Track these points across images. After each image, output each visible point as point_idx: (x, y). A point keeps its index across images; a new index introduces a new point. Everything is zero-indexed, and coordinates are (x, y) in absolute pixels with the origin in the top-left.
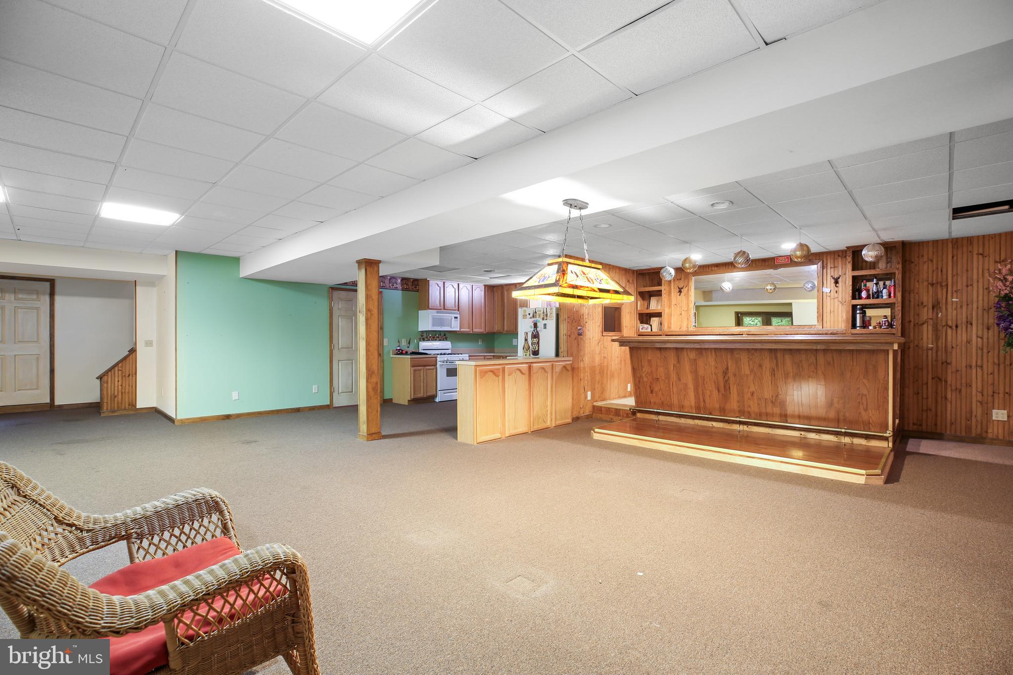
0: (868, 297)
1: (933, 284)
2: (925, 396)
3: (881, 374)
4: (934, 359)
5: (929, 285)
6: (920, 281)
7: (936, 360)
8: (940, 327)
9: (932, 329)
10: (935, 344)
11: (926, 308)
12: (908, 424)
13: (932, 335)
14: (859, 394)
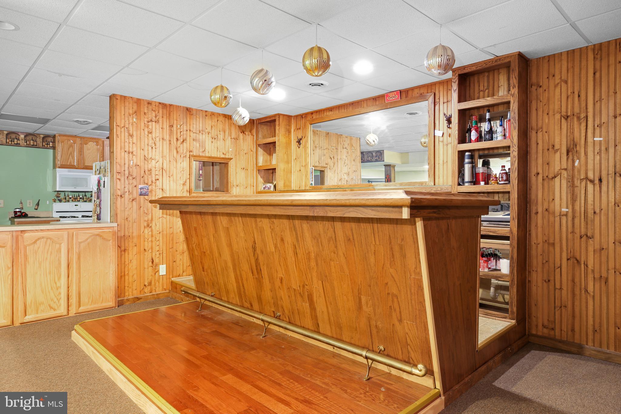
0: (480, 138)
1: (568, 117)
2: (558, 286)
3: (410, 262)
4: (570, 230)
5: (562, 118)
6: (551, 113)
7: (573, 232)
8: (577, 183)
9: (567, 184)
10: (570, 207)
11: (558, 154)
12: (537, 326)
13: (567, 193)
14: (388, 294)
